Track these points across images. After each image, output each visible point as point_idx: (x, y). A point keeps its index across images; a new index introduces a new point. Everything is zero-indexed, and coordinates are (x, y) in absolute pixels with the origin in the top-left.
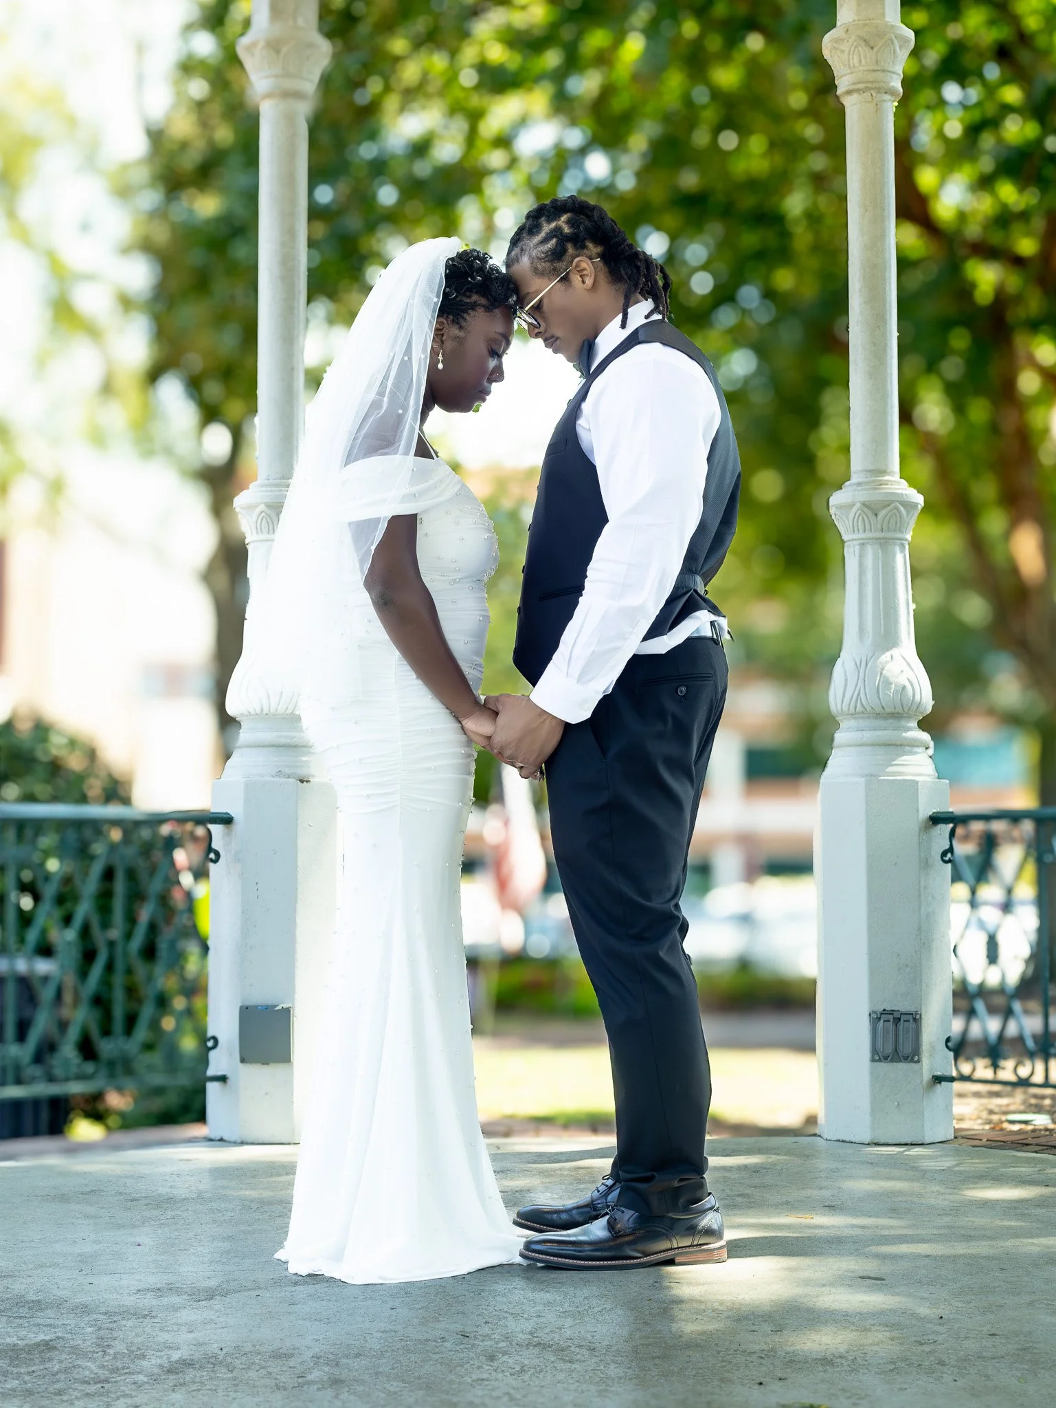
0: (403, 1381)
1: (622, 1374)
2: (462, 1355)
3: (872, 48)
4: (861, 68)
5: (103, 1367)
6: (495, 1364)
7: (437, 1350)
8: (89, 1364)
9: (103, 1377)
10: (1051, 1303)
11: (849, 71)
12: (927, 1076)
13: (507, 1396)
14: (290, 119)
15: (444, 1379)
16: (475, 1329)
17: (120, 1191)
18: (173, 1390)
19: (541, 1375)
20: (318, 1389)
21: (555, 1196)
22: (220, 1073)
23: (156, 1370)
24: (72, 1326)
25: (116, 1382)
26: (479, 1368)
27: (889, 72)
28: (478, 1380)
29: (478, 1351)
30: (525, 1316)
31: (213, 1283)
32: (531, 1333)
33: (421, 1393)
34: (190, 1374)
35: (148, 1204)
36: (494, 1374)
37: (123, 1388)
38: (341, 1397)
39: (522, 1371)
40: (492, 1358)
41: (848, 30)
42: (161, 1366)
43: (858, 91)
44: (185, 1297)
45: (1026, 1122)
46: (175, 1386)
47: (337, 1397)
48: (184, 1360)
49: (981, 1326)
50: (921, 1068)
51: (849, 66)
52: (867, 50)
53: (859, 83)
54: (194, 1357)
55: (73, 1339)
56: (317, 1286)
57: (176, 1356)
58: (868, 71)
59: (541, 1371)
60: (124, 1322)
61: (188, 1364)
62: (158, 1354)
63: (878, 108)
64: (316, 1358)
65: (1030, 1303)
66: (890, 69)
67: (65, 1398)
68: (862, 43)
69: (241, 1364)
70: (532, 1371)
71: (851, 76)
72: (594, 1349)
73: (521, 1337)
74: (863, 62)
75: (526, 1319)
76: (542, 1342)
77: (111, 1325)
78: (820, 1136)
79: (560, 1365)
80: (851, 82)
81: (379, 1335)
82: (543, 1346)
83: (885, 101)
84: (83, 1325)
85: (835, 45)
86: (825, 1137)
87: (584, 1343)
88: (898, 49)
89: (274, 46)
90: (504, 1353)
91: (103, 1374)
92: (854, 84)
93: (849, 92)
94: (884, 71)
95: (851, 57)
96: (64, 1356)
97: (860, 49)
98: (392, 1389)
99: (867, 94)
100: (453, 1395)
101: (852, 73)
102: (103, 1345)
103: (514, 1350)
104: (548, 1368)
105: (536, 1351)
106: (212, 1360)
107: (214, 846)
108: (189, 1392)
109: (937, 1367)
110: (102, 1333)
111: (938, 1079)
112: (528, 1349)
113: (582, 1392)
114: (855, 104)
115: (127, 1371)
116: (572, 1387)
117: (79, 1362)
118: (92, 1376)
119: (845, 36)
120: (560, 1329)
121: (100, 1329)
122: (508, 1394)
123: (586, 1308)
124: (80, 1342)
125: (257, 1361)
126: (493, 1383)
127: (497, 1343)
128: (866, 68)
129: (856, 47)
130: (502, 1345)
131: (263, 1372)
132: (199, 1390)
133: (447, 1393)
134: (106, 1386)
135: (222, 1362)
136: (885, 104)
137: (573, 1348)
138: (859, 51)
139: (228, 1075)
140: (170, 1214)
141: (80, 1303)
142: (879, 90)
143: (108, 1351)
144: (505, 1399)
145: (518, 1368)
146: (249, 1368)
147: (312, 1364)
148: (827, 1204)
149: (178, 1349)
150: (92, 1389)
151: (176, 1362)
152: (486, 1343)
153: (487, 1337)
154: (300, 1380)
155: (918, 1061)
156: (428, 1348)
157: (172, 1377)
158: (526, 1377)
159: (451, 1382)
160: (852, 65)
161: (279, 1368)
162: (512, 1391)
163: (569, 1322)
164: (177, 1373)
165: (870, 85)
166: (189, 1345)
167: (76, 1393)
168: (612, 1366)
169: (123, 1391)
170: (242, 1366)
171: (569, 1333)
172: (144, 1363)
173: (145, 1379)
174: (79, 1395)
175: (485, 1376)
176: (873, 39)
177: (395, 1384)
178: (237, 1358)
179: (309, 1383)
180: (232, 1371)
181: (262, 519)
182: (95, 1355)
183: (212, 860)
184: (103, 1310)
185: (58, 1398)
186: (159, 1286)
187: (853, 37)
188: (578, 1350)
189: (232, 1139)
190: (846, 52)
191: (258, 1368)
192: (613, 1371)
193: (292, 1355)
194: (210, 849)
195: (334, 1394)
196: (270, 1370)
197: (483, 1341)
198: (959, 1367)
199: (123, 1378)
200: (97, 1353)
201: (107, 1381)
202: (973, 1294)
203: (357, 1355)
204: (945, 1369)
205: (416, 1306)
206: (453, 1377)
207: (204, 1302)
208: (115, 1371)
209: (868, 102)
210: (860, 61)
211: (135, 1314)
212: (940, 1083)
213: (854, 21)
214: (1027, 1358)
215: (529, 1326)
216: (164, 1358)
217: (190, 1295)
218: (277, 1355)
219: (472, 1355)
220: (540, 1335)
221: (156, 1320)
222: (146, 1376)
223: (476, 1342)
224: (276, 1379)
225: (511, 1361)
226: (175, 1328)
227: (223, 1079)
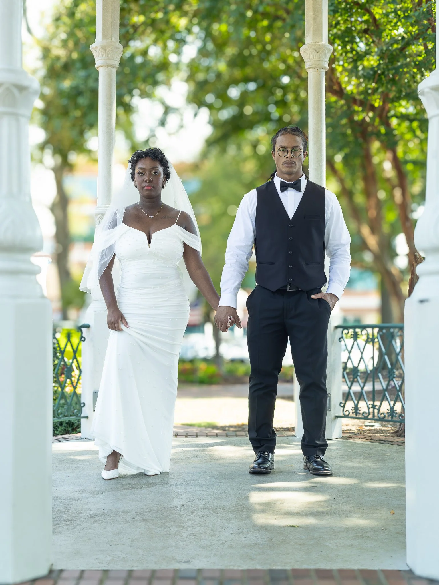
0: (166, 520)
1: (234, 517)
2: (183, 512)
3: (318, 53)
4: (314, 60)
5: (69, 516)
6: (194, 514)
7: (175, 510)
8: (64, 515)
9: (70, 519)
10: (369, 494)
11: (309, 60)
12: (333, 416)
13: (199, 524)
14: (109, 75)
15: (178, 519)
16: (186, 503)
17: (56, 458)
18: (94, 523)
19: (209, 517)
20: (140, 522)
21: (206, 459)
22: (85, 415)
23: (86, 517)
24: (55, 503)
25: (75, 521)
26: (189, 515)
27: (324, 61)
28: (189, 519)
29: (188, 510)
30: (202, 499)
31: (97, 489)
32: (204, 505)
33: (173, 523)
34: (97, 518)
35: (67, 462)
36: (194, 517)
37: (77, 523)
38: (147, 524)
39: (203, 516)
40: (192, 512)
41: (309, 46)
42: (87, 516)
43: (312, 68)
44: (89, 494)
45: (372, 426)
46: (94, 522)
47: (146, 524)
48: (95, 514)
49: (347, 501)
50: (331, 413)
51: (310, 59)
52: (316, 53)
53: (313, 65)
54: (97, 513)
55: (57, 508)
56: (132, 490)
57: (91, 513)
58: (316, 61)
59: (209, 516)
60: (72, 502)
61: (96, 515)
62: (86, 512)
63: (320, 74)
64: (137, 513)
65: (363, 494)
66: (324, 60)
67: (60, 526)
68: (314, 51)
69: (113, 515)
70: (206, 516)
71: (310, 62)
72: (224, 509)
73: (201, 506)
74: (315, 58)
75: (202, 500)
76: (208, 507)
77: (67, 503)
78: (296, 436)
79: (215, 515)
80: (311, 64)
81: (155, 505)
82: (208, 509)
83: (322, 71)
84: (58, 503)
85: (305, 51)
86: (297, 437)
87: (221, 508)
88: (327, 53)
89: (104, 48)
90: (196, 511)
91: (70, 518)
92: (311, 65)
93: (310, 68)
94: (322, 61)
95: (310, 56)
96: (55, 513)
97: (313, 53)
98: (163, 522)
99: (316, 69)
100: (182, 524)
101: (310, 61)
102: (67, 509)
103: (199, 510)
104: (211, 516)
105: (206, 510)
106: (104, 514)
107: (84, 336)
108: (99, 524)
109: (332, 514)
110: (65, 505)
111: (337, 417)
112: (203, 510)
113: (222, 522)
114: (312, 72)
115: (77, 517)
116: (219, 521)
117: (60, 515)
118: (66, 519)
119: (308, 48)
120: (213, 503)
121: (64, 504)
122: (199, 523)
123: (221, 496)
124: (59, 508)
125: (118, 514)
126: (194, 520)
127: (194, 508)
128: (315, 60)
129: (312, 52)
130: (195, 508)
131: (121, 517)
132: (102, 523)
133: (180, 523)
134: (72, 522)
135: (107, 514)
136: (322, 72)
137: (218, 509)
138: (313, 54)
139: (89, 416)
140: (76, 466)
141: (55, 496)
142: (320, 68)
143: (69, 511)
144: (199, 525)
145: (201, 516)
146: (116, 516)
147: (136, 515)
148: (298, 461)
149: (91, 510)
150: (68, 523)
151: (92, 514)
152: (190, 508)
153: (190, 506)
154: (133, 520)
155: (330, 411)
156: (172, 510)
157: (92, 519)
158: (204, 518)
159: (181, 520)
160: (311, 59)
161: (125, 516)
162: (200, 522)
163: (216, 501)
164: (93, 518)
165: (317, 66)
166: (95, 509)
167: (63, 524)
168: (231, 515)
169: (78, 523)
170: (114, 516)
171: (216, 505)
172: (82, 515)
173: (84, 520)
174: (64, 525)
175: (191, 518)
176: (318, 50)
177: (164, 521)
178: (111, 513)
179: (136, 520)
180: (111, 517)
181: (100, 219)
182: (65, 513)
183: (83, 341)
184: (63, 498)
185: (58, 526)
186: (79, 490)
187: (311, 49)
188: (219, 510)
189: (90, 438)
190: (308, 54)
191: (119, 516)
192: (231, 516)
193: (129, 512)
194: (82, 337)
195: (145, 524)
196: (123, 517)
197: (189, 507)
198: (339, 514)
199: (76, 519)
200: (66, 512)
201: (71, 520)
202: (345, 491)
203: (150, 512)
204: (335, 515)
205: (166, 496)
206: (181, 518)
207: (96, 495)
208: (73, 517)
209: (316, 72)
210: (314, 57)
211: (74, 500)
212: (337, 418)
213: (311, 43)
214: (360, 511)
215: (203, 502)
216: (88, 513)
217: (90, 493)
218: (124, 512)
219: (186, 511)
220: (207, 505)
221: (82, 501)
222: (84, 519)
223: (187, 508)
224: (126, 519)
225: (199, 513)
226: (89, 504)
227: (87, 417)
